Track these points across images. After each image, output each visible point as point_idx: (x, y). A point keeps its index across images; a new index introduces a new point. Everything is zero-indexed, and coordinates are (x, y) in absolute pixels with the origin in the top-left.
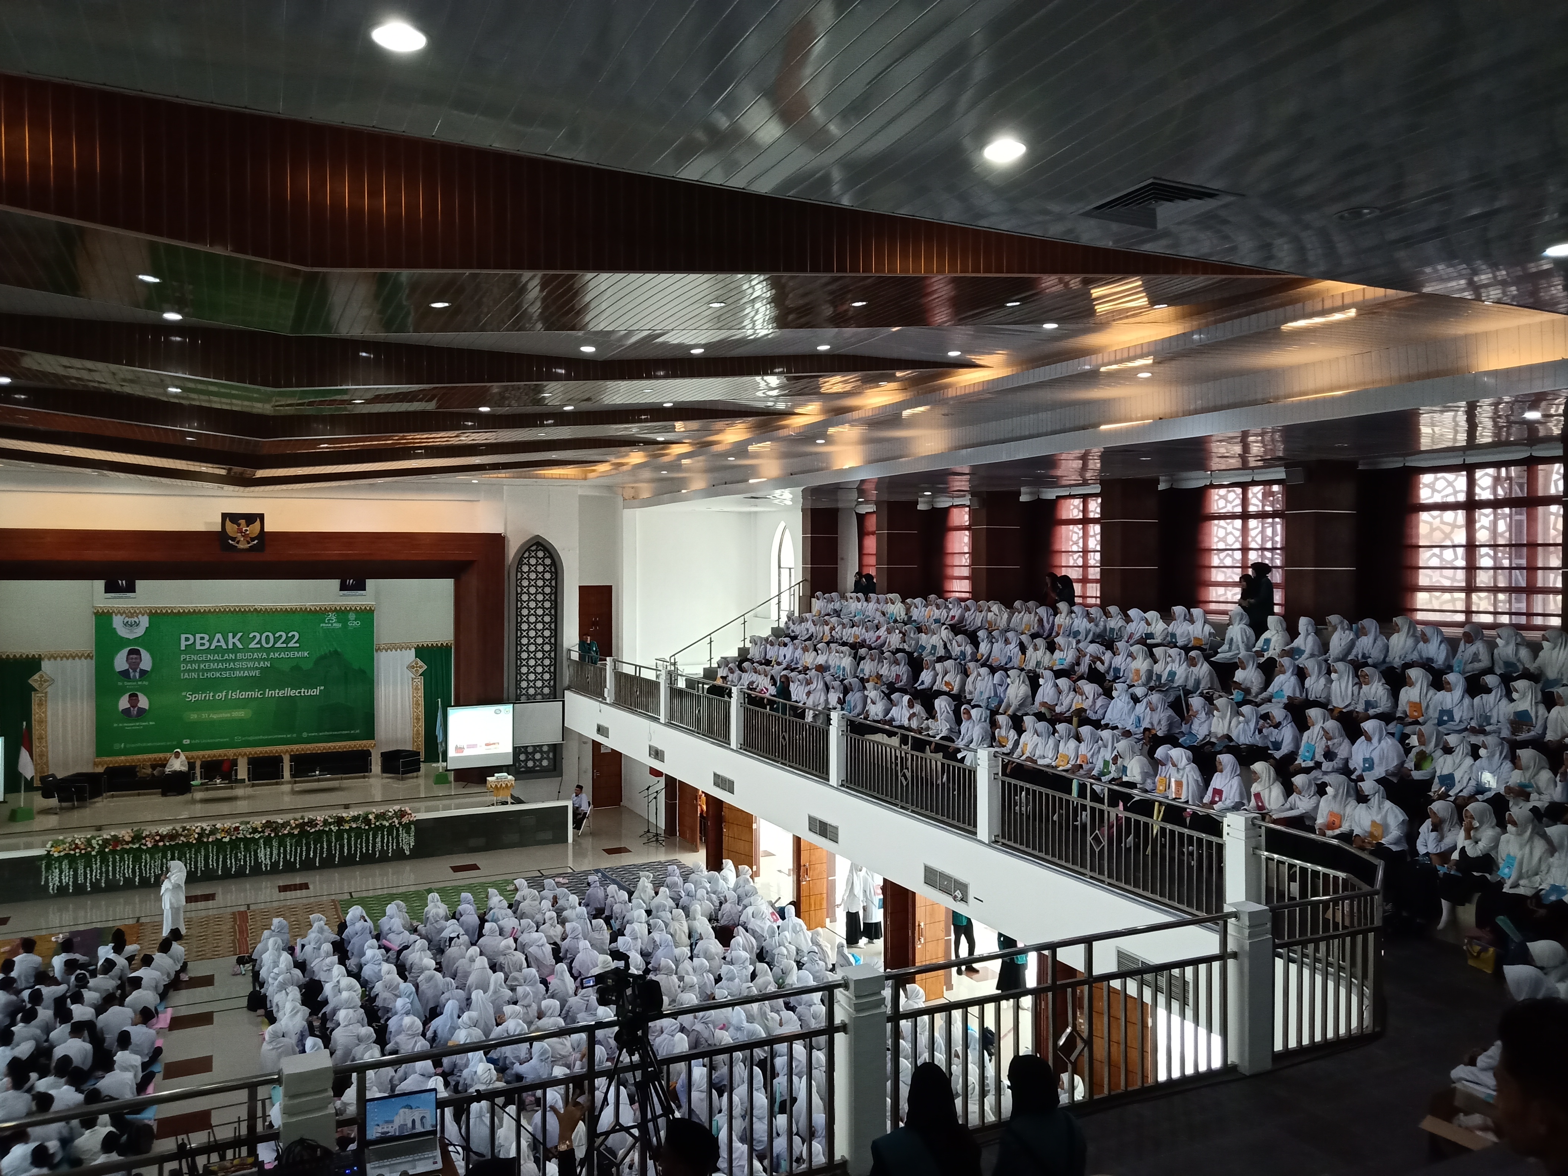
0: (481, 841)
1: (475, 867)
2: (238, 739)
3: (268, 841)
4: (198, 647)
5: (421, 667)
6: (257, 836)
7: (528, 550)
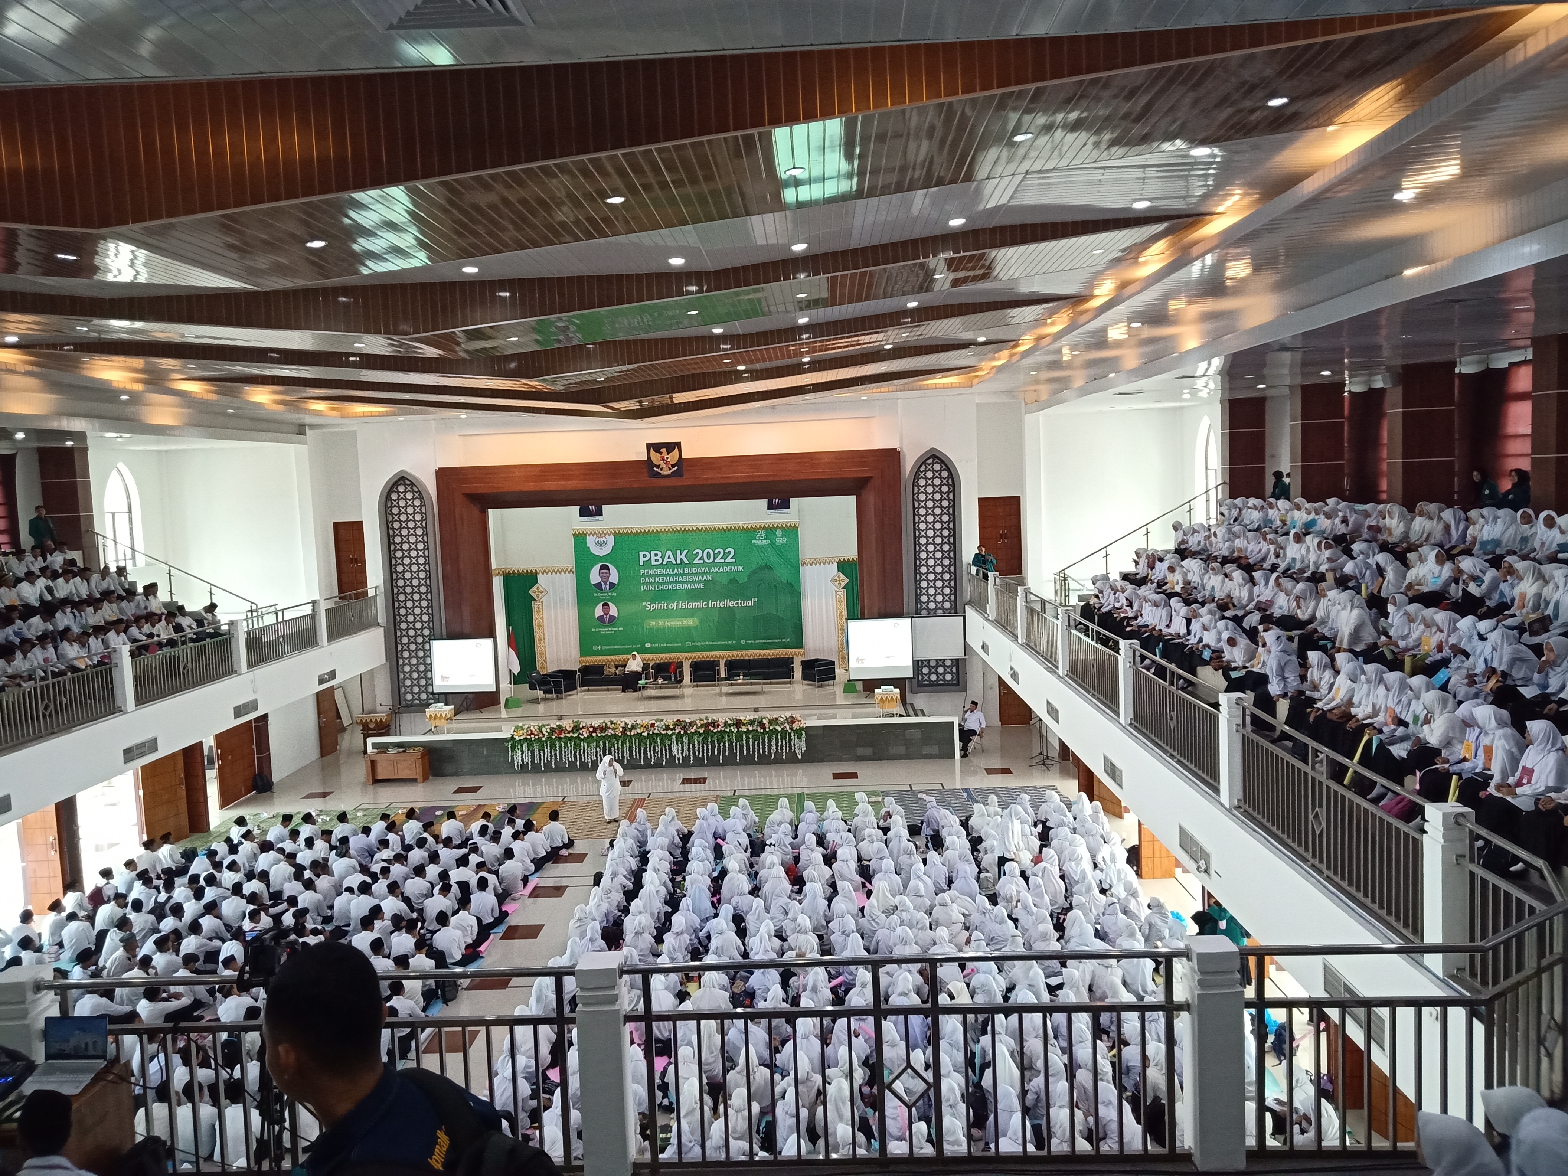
0: (869, 751)
1: (854, 776)
2: (688, 644)
3: (679, 737)
4: (653, 563)
5: (843, 581)
6: (670, 732)
7: (924, 463)
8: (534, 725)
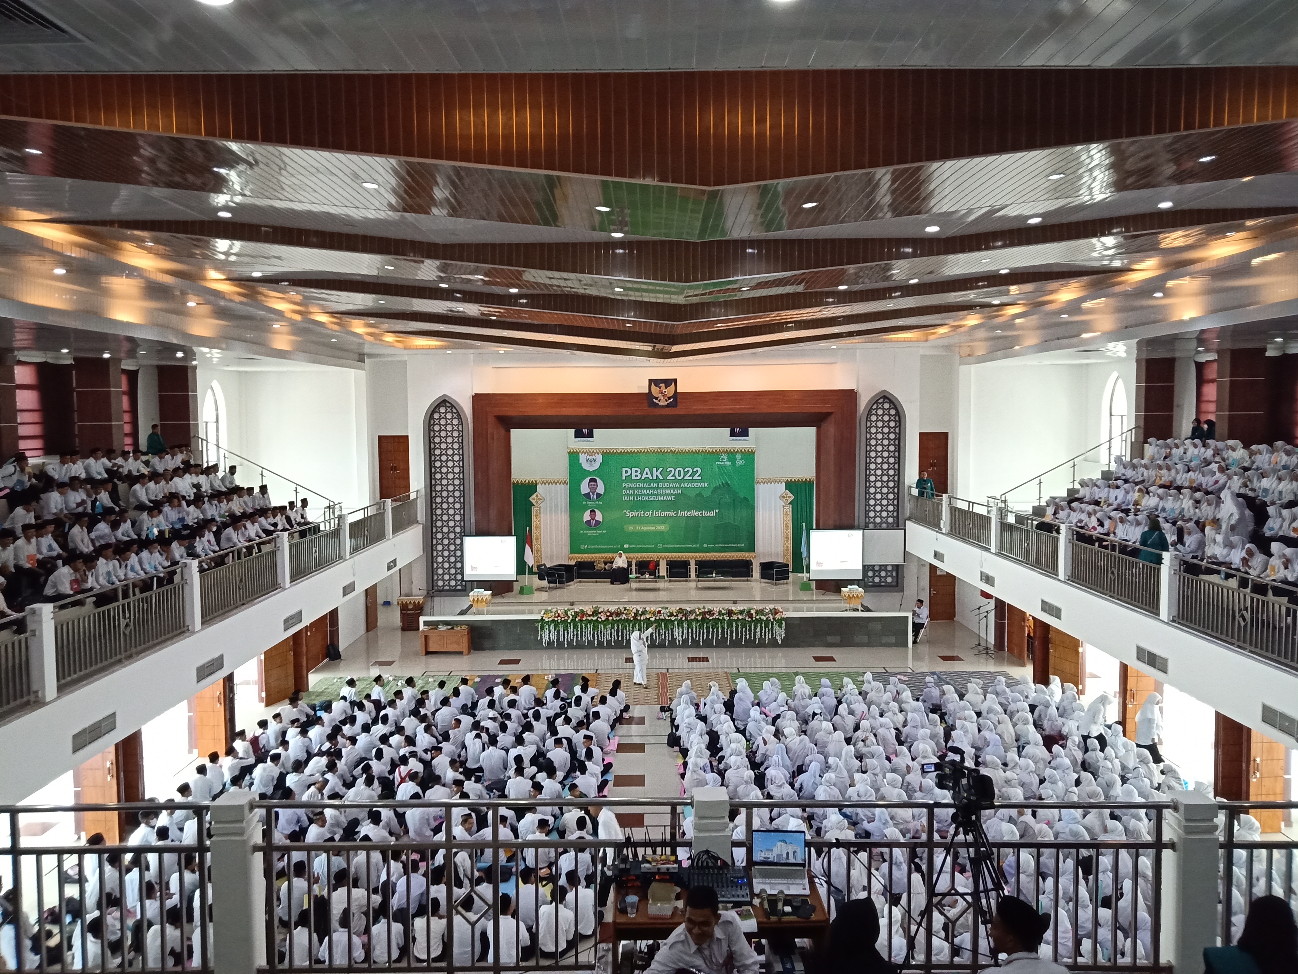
0: (837, 639)
1: (831, 659)
2: (660, 546)
3: (680, 623)
4: (634, 478)
5: (790, 497)
6: (673, 619)
7: (876, 402)
8: (561, 609)
